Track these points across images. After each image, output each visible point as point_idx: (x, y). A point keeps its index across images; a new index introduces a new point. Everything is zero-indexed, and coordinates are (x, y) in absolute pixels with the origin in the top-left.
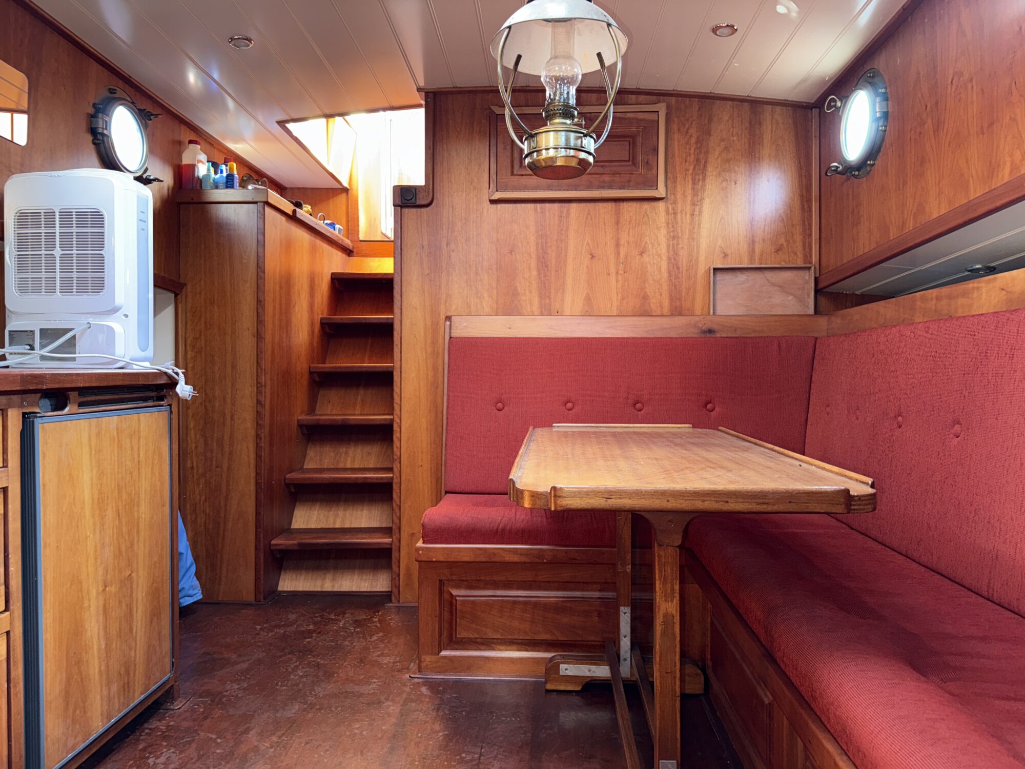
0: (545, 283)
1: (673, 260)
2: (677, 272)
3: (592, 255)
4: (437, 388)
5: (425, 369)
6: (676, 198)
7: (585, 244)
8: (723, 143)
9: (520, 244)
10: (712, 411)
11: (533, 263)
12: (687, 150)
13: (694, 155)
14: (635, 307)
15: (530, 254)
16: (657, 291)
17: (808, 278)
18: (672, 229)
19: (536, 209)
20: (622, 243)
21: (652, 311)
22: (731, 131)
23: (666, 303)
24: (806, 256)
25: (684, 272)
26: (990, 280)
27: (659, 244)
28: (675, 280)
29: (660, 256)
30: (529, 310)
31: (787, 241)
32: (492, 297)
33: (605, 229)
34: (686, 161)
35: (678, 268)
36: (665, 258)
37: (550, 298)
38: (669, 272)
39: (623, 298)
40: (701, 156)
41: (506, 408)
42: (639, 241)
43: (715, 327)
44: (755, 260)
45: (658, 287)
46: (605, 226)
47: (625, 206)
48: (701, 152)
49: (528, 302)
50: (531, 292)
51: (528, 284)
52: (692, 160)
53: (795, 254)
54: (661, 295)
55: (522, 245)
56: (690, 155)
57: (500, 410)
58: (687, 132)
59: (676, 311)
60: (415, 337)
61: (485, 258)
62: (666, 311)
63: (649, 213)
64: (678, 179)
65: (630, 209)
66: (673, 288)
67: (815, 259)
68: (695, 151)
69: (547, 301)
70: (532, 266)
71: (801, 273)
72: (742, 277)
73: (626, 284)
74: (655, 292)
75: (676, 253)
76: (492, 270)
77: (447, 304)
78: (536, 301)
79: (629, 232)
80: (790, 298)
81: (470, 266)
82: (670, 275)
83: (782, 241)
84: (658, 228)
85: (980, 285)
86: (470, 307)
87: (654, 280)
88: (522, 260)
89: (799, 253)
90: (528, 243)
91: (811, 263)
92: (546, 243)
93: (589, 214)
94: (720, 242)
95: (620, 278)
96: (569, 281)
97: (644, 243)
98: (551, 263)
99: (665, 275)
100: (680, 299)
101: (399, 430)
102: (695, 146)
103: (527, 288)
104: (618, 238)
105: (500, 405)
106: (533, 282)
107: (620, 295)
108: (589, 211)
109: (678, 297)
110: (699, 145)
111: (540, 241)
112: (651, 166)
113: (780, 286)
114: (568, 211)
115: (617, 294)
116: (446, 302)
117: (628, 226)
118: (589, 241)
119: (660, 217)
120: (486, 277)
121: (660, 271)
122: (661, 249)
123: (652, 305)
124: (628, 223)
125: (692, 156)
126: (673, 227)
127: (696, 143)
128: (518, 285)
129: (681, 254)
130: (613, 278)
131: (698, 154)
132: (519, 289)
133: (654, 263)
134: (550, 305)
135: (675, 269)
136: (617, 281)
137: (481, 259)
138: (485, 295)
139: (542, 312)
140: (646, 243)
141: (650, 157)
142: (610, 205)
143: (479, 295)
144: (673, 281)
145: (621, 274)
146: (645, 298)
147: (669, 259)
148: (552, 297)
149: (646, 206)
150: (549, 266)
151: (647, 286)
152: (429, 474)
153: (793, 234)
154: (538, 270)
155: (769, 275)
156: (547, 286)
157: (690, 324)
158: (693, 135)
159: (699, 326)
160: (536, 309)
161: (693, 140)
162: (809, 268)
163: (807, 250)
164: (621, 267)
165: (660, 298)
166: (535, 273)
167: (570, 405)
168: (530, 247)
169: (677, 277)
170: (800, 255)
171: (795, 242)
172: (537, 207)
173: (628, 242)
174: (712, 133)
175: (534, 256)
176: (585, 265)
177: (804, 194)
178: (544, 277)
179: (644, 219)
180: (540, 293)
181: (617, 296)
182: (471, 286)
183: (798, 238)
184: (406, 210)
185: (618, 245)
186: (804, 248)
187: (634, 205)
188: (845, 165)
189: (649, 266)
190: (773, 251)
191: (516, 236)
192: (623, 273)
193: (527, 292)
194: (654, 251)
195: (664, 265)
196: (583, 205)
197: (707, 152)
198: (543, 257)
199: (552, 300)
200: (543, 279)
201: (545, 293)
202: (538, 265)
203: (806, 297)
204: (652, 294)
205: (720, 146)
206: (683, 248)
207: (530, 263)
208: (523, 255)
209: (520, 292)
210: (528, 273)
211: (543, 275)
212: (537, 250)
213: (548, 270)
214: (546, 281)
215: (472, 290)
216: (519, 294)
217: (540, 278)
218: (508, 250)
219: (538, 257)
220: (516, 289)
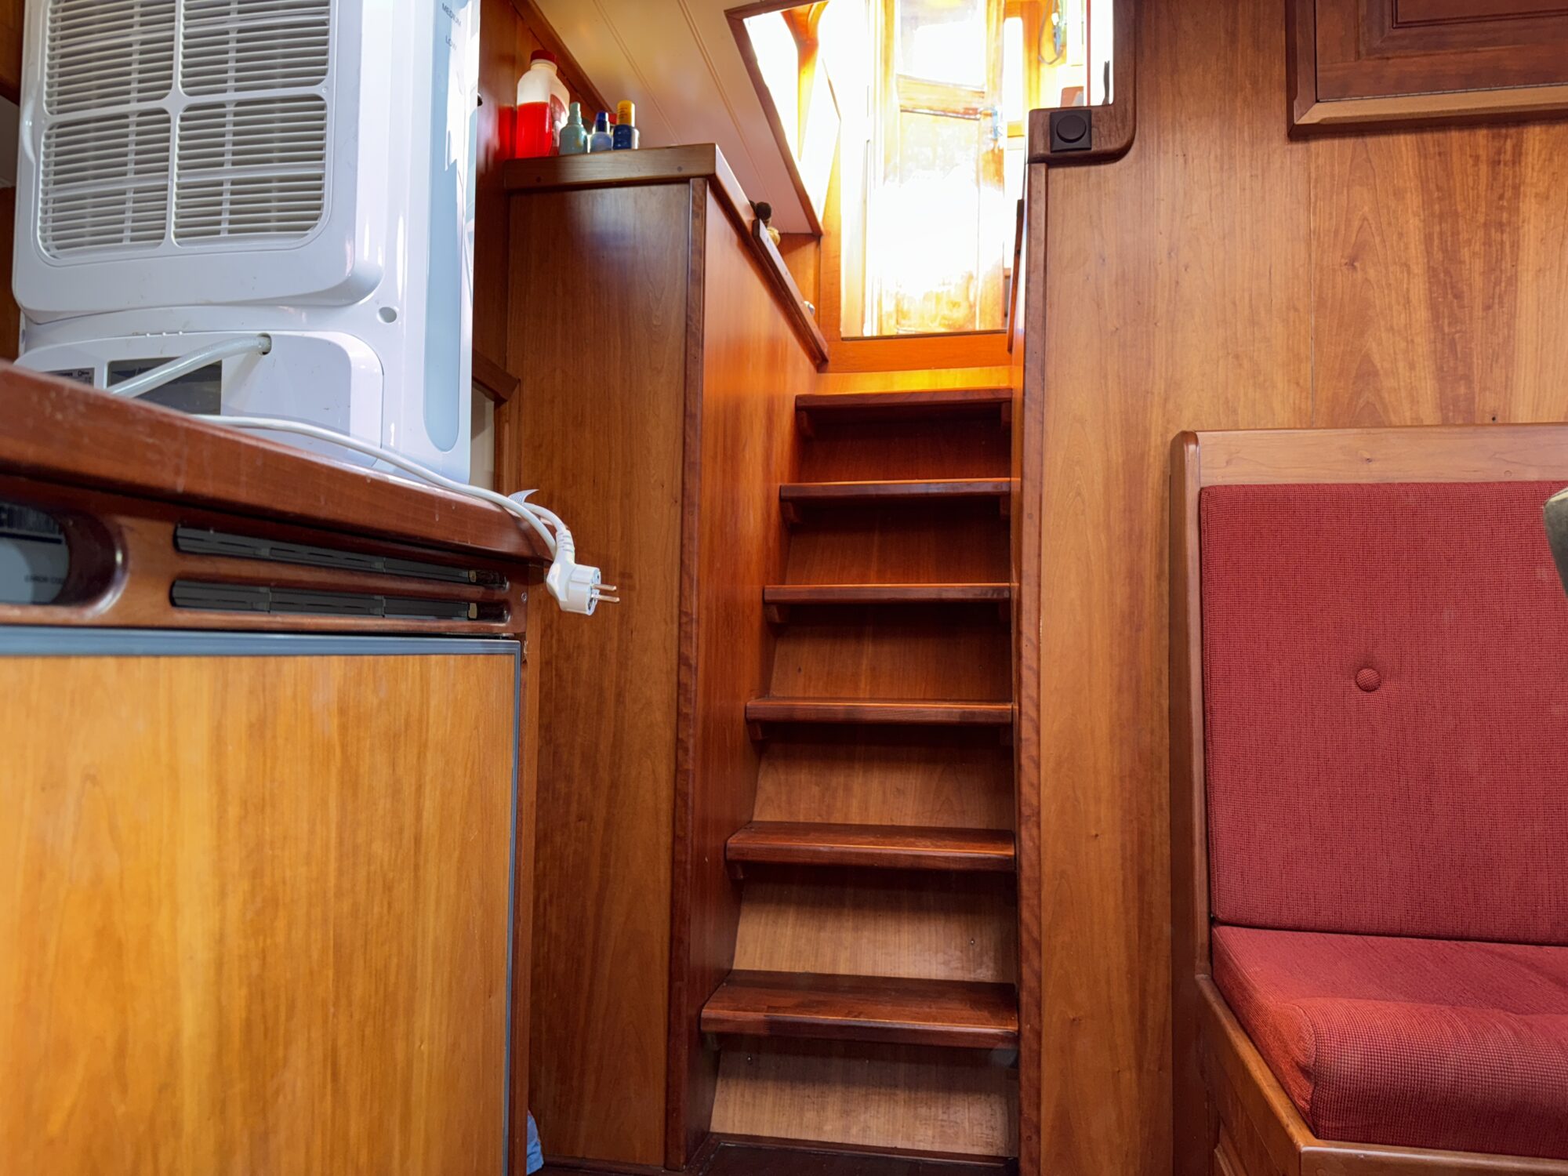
0: (1453, 343)
4: (1139, 629)
5: (1106, 577)
9: (1378, 239)
11: (1418, 289)
15: (1408, 267)
30: (1407, 413)
32: (1298, 384)
37: (1467, 379)
41: (1389, 687)
49: (1403, 394)
50: (1412, 366)
51: (1403, 345)
55: (1383, 241)
57: (1368, 689)
60: (1079, 494)
61: (1277, 280)
69: (1462, 390)
70: (1414, 297)
76: (1297, 310)
77: (1170, 406)
78: (1428, 388)
81: (1234, 303)
86: (1235, 412)
88: (1384, 282)
90: (1401, 235)
92: (1455, 233)
96: (1527, 335)
98: (1470, 286)
101: (1034, 737)
103: (1400, 356)
105: (1367, 675)
106: (1418, 340)
111: (1437, 229)
116: (1166, 400)
120: (1280, 329)
128: (1374, 345)
132: (1376, 359)
134: (1471, 400)
137: (1265, 282)
138: (1279, 378)
139: (1446, 419)
143: (1261, 379)
148: (1478, 374)
150: (1466, 295)
152: (1120, 861)
154: (1433, 307)
156: (1459, 348)
160: (1428, 412)
166: (1422, 314)
168: (1407, 248)
172: (1423, 141)
175: (1418, 269)
178: (1450, 324)
180: (1440, 369)
182: (1237, 357)
184: (1058, 173)
191: (1365, 219)
193: (1401, 364)
198: (1447, 272)
199: (1477, 387)
200: (1446, 330)
201: (1456, 369)
202: (1431, 292)
207: (1408, 289)
208: (1386, 268)
209: (1379, 366)
210: (1403, 316)
211: (1446, 321)
212: (1429, 253)
213: (1462, 307)
214: (1457, 336)
215: (1240, 365)
216: (1376, 374)
217: (1438, 328)
218: (1342, 257)
219: (1431, 271)
220: (1367, 358)
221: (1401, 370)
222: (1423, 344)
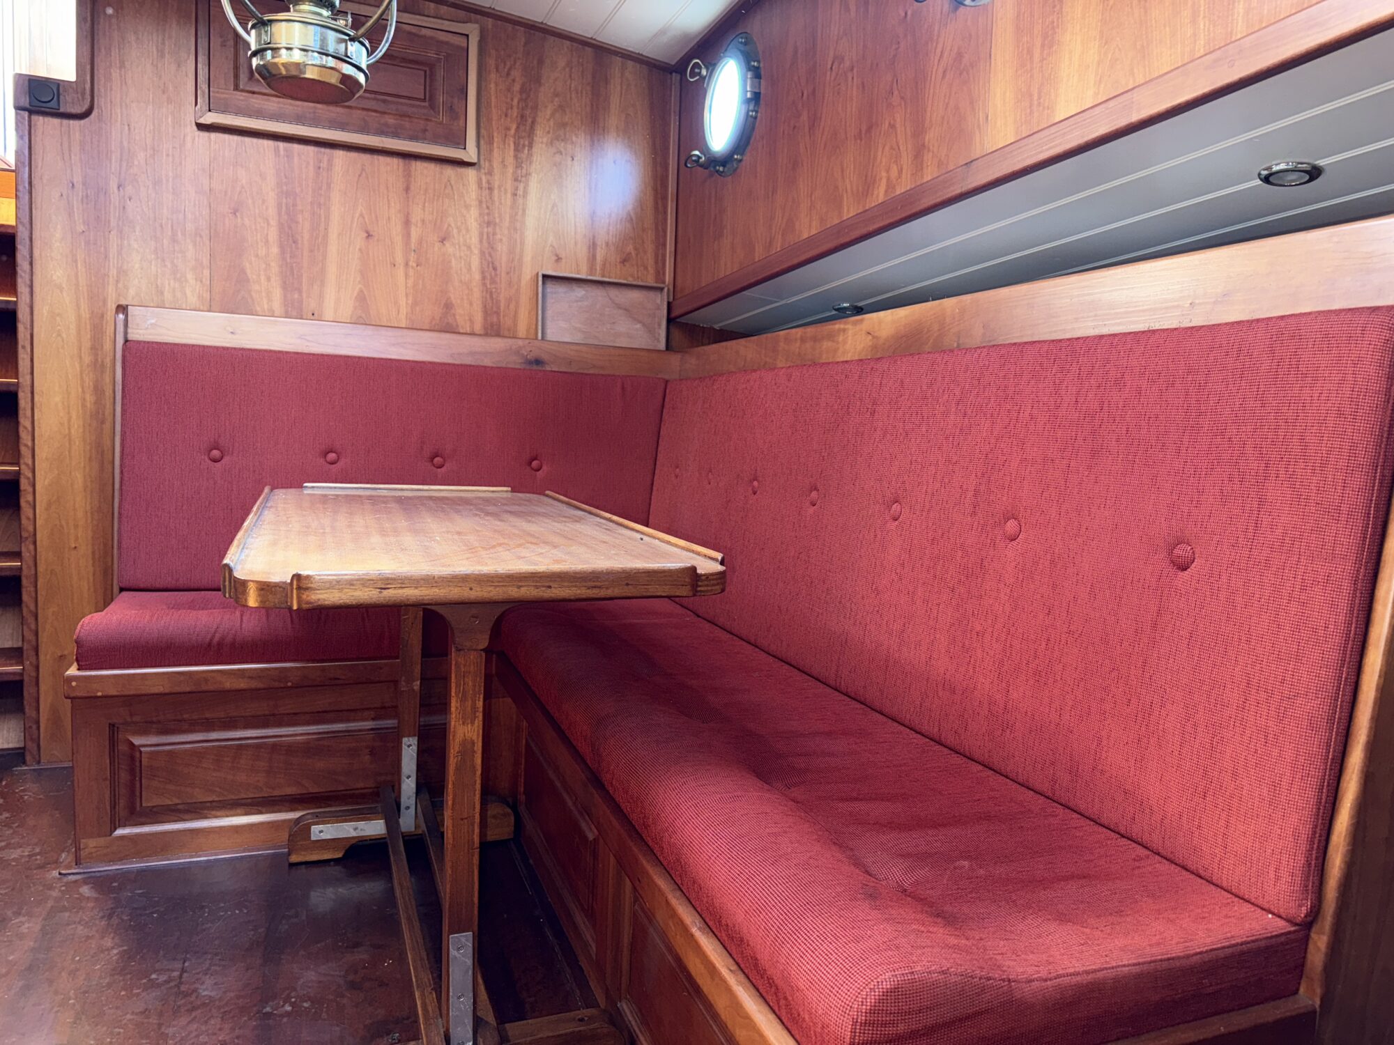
0: (292, 268)
1: (487, 256)
2: (493, 274)
3: (367, 232)
4: (103, 422)
5: (80, 390)
6: (491, 166)
7: (357, 215)
8: (556, 99)
9: (250, 201)
10: (538, 470)
11: (273, 234)
12: (509, 100)
13: (518, 108)
14: (433, 318)
15: (268, 220)
16: (465, 297)
17: (659, 302)
18: (486, 211)
19: (277, 150)
20: (413, 220)
21: (457, 326)
22: (568, 83)
23: (479, 318)
24: (659, 272)
25: (503, 275)
26: (857, 321)
27: (468, 230)
28: (490, 284)
29: (469, 248)
30: (266, 307)
31: (636, 249)
32: (201, 281)
33: (388, 196)
34: (506, 116)
35: (495, 269)
36: (476, 251)
37: (300, 291)
38: (483, 272)
39: (415, 303)
40: (528, 112)
41: (226, 460)
42: (439, 221)
43: (545, 357)
44: (596, 269)
45: (466, 292)
46: (388, 191)
47: (418, 166)
48: (527, 106)
49: (264, 294)
50: (269, 279)
51: (264, 266)
52: (515, 114)
53: (646, 268)
54: (471, 304)
55: (254, 203)
56: (512, 108)
57: (215, 461)
58: (508, 74)
59: (493, 330)
60: (59, 335)
61: (189, 216)
62: (478, 328)
63: (453, 183)
64: (496, 140)
65: (425, 172)
66: (488, 296)
67: (668, 277)
68: (518, 103)
69: (296, 296)
70: (271, 239)
71: (652, 294)
72: (579, 292)
73: (421, 282)
74: (462, 299)
75: (492, 247)
76: (201, 236)
77: (120, 285)
78: (277, 293)
79: (424, 206)
80: (638, 326)
81: (161, 226)
82: (484, 278)
83: (630, 248)
84: (467, 207)
85: (846, 327)
86: (162, 293)
87: (461, 281)
88: (253, 227)
89: (649, 269)
90: (264, 201)
91: (664, 282)
92: (294, 205)
93: (363, 170)
94: (551, 239)
95: (411, 272)
96: (332, 270)
97: (446, 226)
98: (302, 237)
99: (477, 276)
100: (498, 313)
101: (30, 490)
102: (519, 96)
103: (262, 273)
104: (408, 213)
105: (216, 453)
106: (273, 264)
107: (410, 298)
108: (363, 165)
109: (495, 309)
110: (524, 96)
111: (284, 200)
112: (458, 114)
113: (626, 310)
114: (330, 161)
115: (407, 295)
116: (117, 281)
117: (423, 197)
118: (364, 212)
119: (470, 190)
120: (191, 247)
121: (469, 269)
122: (471, 238)
123: (457, 317)
124: (422, 192)
125: (515, 110)
126: (488, 208)
127: (522, 91)
128: (248, 265)
129: (499, 249)
130: (400, 272)
131: (523, 109)
132: (248, 272)
133: (461, 257)
134: (301, 302)
135: (491, 269)
136: (407, 276)
137: (181, 216)
138: (190, 276)
139: (287, 312)
140: (449, 225)
141: (456, 100)
142: (395, 162)
143: (178, 276)
144: (488, 286)
145: (412, 267)
146: (448, 306)
147: (482, 253)
148: (305, 288)
149: (449, 171)
150: (300, 242)
151: (451, 288)
152: (91, 562)
153: (643, 242)
154: (282, 248)
155: (614, 292)
156: (295, 272)
157: (511, 349)
158: (517, 79)
159: (523, 354)
160: (277, 305)
161: (517, 87)
162: (661, 289)
163: (660, 264)
164: (413, 256)
165: (470, 311)
166: (275, 250)
167: (332, 456)
168: (267, 209)
169: (493, 281)
170: (651, 270)
171: (645, 252)
172: (278, 147)
173: (423, 221)
174: (543, 81)
175: (273, 223)
176: (358, 247)
177: (659, 188)
178: (291, 258)
179: (447, 191)
180: (285, 283)
181: (407, 299)
182: (163, 260)
183: (650, 248)
185: (407, 223)
186: (656, 262)
187: (432, 167)
188: (708, 156)
189: (453, 260)
190: (618, 260)
191: (243, 187)
192: (414, 265)
193: (263, 278)
194: (461, 239)
195: (475, 262)
196: (353, 155)
197: (535, 108)
198: (290, 228)
199: (304, 295)
200: (288, 260)
201: (293, 284)
202: (280, 237)
203: (656, 326)
204: (459, 302)
205: (552, 102)
206: (501, 240)
207: (267, 234)
208: (255, 219)
209: (250, 277)
210: (264, 249)
211: (288, 255)
212: (279, 214)
213: (297, 248)
214: (294, 265)
215: (165, 266)
216: (248, 281)
217: (284, 259)
218: (229, 208)
219: (281, 226)
220: (243, 271)
221: (262, 281)
222: (275, 267)
